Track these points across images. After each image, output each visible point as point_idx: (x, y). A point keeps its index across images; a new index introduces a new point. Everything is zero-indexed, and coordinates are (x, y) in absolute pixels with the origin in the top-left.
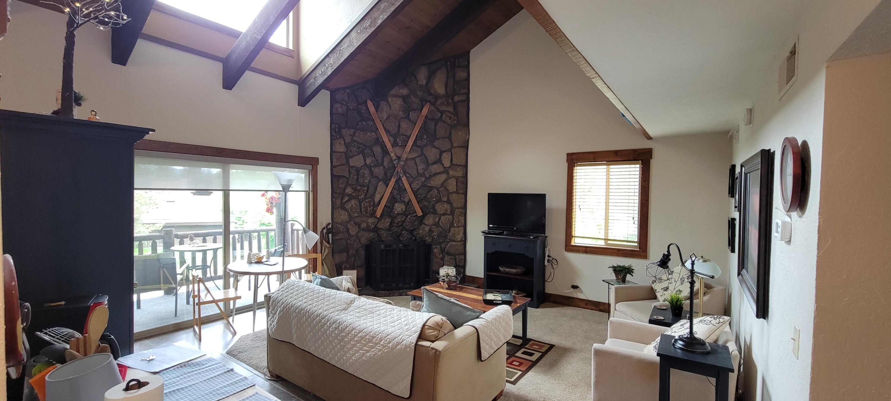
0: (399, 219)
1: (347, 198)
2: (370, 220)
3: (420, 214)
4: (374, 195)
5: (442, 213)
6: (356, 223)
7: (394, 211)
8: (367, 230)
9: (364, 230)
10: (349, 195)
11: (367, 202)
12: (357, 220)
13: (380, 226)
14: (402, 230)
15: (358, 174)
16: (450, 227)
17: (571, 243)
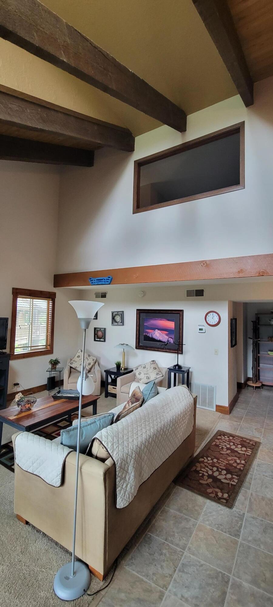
17: (14, 353)
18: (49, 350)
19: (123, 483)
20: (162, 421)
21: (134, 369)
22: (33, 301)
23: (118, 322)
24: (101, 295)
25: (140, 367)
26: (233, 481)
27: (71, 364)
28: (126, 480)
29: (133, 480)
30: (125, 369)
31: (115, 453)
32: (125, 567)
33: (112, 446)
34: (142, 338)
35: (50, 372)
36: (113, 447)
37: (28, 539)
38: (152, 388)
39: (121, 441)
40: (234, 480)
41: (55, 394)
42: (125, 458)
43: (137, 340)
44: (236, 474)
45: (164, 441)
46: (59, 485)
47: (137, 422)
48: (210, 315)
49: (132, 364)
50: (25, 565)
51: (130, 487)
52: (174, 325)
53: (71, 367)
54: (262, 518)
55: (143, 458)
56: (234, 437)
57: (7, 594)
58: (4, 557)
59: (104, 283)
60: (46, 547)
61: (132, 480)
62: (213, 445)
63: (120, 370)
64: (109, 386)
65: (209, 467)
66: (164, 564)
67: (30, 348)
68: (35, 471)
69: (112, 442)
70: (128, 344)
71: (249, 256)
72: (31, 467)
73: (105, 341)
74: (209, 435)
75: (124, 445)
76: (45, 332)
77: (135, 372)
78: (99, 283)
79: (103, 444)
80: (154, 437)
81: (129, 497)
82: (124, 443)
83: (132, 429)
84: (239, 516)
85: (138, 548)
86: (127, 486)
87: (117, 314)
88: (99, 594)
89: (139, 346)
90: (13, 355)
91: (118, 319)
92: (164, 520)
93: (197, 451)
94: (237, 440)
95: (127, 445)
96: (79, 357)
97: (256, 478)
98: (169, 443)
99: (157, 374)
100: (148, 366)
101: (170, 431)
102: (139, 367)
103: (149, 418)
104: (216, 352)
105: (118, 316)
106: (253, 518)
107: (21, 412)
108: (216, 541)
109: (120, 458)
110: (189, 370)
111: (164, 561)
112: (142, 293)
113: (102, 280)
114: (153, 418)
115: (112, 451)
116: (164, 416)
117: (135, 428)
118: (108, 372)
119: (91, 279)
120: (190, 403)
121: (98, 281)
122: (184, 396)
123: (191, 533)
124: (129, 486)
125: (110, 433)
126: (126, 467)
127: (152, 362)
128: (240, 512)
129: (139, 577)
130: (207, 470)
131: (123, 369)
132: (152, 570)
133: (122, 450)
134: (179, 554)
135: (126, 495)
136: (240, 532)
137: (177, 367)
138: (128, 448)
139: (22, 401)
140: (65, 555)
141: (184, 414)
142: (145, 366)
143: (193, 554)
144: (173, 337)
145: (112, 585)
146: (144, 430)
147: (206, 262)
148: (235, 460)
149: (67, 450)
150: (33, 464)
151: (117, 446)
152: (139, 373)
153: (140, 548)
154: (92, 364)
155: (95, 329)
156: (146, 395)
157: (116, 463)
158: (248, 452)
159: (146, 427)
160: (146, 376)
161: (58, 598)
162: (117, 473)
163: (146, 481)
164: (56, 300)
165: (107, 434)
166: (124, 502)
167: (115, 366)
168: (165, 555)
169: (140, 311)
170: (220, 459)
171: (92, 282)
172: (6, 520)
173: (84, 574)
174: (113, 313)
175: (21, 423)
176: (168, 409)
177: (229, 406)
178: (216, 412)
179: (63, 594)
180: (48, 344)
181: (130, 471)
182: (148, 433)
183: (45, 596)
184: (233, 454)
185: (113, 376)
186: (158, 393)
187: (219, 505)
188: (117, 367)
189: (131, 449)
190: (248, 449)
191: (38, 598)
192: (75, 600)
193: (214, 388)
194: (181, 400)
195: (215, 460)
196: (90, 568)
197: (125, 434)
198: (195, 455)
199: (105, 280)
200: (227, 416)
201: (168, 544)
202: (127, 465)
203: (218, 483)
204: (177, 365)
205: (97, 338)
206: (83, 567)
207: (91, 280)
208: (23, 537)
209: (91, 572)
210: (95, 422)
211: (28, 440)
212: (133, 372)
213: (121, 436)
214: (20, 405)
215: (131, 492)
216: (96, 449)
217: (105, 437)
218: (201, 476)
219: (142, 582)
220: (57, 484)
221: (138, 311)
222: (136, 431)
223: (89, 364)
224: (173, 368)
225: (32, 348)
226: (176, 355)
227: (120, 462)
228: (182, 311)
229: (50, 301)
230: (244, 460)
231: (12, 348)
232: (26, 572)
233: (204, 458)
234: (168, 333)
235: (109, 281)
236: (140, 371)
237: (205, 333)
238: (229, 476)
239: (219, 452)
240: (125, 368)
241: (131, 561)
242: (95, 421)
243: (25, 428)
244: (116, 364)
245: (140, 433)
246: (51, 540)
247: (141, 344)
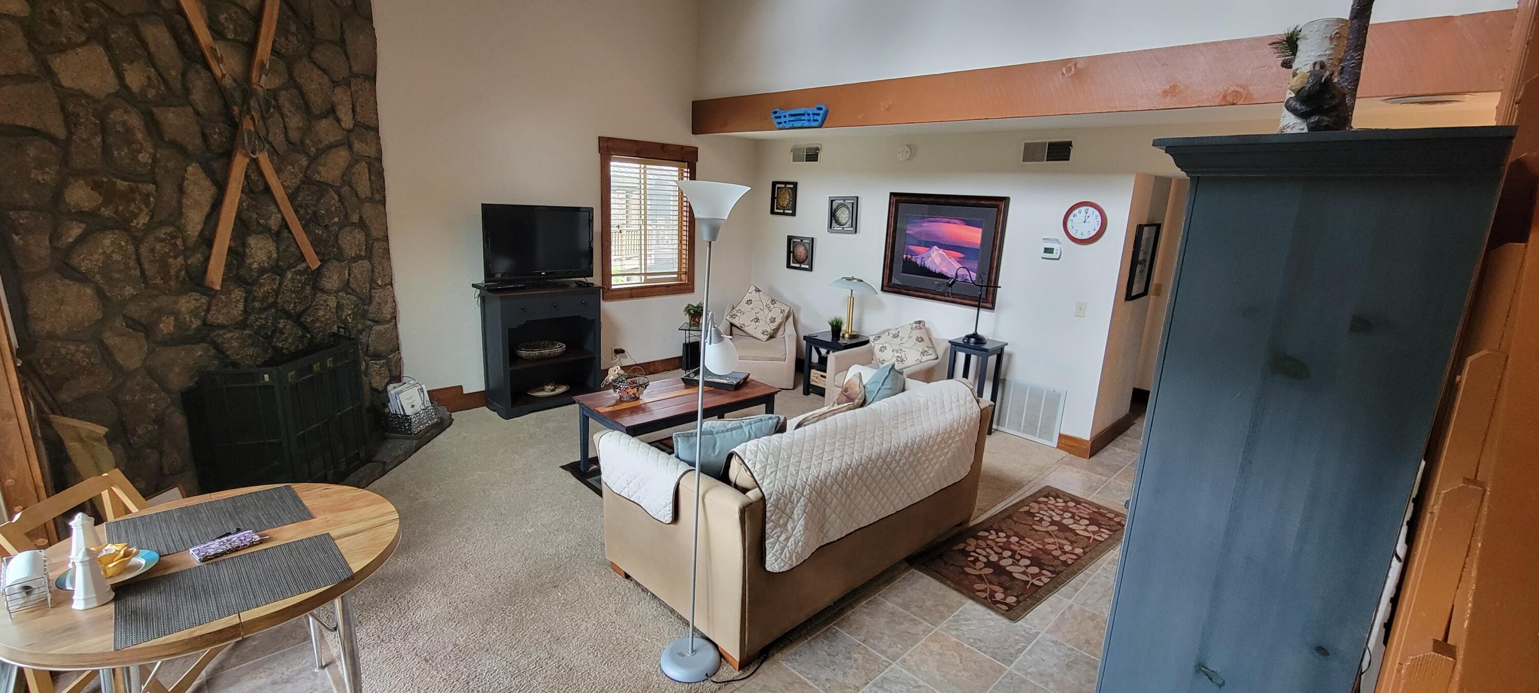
0: (267, 285)
1: (76, 230)
2: (188, 303)
3: (314, 263)
4: (179, 213)
5: (353, 255)
6: (133, 324)
7: (248, 261)
8: (182, 339)
9: (172, 341)
10: (80, 215)
11: (162, 240)
12: (134, 310)
13: (218, 317)
14: (276, 321)
15: (104, 129)
16: (371, 288)
17: (611, 285)
18: (684, 285)
19: (779, 534)
20: (884, 442)
21: (871, 339)
22: (645, 167)
23: (842, 225)
24: (806, 155)
25: (887, 333)
26: (1040, 580)
27: (731, 316)
28: (787, 530)
29: (802, 532)
30: (852, 337)
31: (767, 481)
32: (780, 661)
33: (763, 470)
34: (898, 266)
35: (686, 330)
36: (765, 471)
37: (627, 598)
38: (886, 378)
39: (782, 463)
40: (1043, 578)
41: (688, 376)
42: (787, 493)
43: (887, 271)
44: (1051, 569)
45: (884, 481)
46: (669, 522)
47: (826, 437)
48: (1080, 212)
49: (870, 326)
50: (619, 629)
51: (793, 543)
52: (980, 236)
53: (732, 325)
54: (1073, 646)
55: (829, 500)
56: (1080, 504)
57: (590, 656)
58: (589, 613)
59: (806, 124)
60: (654, 613)
61: (800, 531)
62: (1021, 512)
63: (841, 339)
64: (813, 371)
65: (996, 549)
66: (851, 672)
67: (643, 277)
68: (632, 496)
69: (764, 462)
70: (862, 279)
71: (1204, 44)
72: (625, 488)
73: (811, 269)
74: (1021, 492)
75: (789, 472)
76: (676, 242)
77: (873, 344)
78: (798, 124)
79: (746, 463)
80: (860, 468)
81: (791, 558)
82: (788, 469)
83: (812, 448)
84: (1026, 635)
85: (809, 642)
86: (787, 539)
87: (842, 204)
88: (729, 686)
89: (889, 286)
90: (609, 289)
91: (844, 215)
92: (868, 614)
93: (980, 518)
94: (1084, 510)
95: (794, 472)
96: (749, 302)
97: (1096, 583)
98: (899, 487)
99: (923, 353)
100: (904, 334)
101: (901, 464)
102: (882, 336)
103: (856, 434)
104: (1081, 309)
105: (843, 209)
106: (1055, 643)
107: (621, 401)
108: (961, 660)
109: (776, 491)
110: (1002, 349)
111: (851, 667)
112: (908, 149)
113: (803, 115)
114: (865, 435)
115: (761, 476)
116: (893, 435)
117: (817, 447)
118: (812, 341)
119: (776, 112)
120: (968, 418)
121: (793, 118)
122: (955, 400)
123: (916, 642)
124: (792, 540)
125: (762, 446)
126: (788, 508)
127: (914, 325)
128: (1031, 629)
129: (800, 678)
130: (987, 553)
131: (847, 336)
132: (824, 675)
133: (784, 479)
134: (882, 664)
135: (785, 554)
136: (1017, 657)
137: (972, 340)
138: (797, 477)
139: (621, 382)
140: (684, 628)
141: (946, 437)
142: (899, 332)
143: (909, 670)
144: (975, 266)
145: (753, 679)
146: (837, 454)
147: (1075, 65)
148: (1061, 546)
149: (684, 467)
150: (629, 484)
151: (772, 470)
152: (881, 347)
153: (812, 643)
154: (778, 321)
155: (790, 239)
156: (872, 391)
157: (766, 498)
158: (1100, 536)
159: (844, 449)
160: (896, 354)
161: (667, 676)
162: (768, 514)
163: (834, 542)
164: (698, 165)
165: (755, 449)
166: (780, 563)
167: (829, 328)
168: (855, 660)
169: (897, 198)
170: (1026, 539)
171: (779, 120)
172: (594, 568)
173: (710, 656)
174: (832, 201)
175: (619, 420)
176: (907, 422)
177: (1090, 440)
178: (1058, 450)
179: (674, 672)
180: (684, 270)
181: (796, 517)
182: (846, 459)
183: (647, 670)
184: (1061, 534)
185: (823, 351)
186: (903, 390)
187: (989, 611)
188: (832, 330)
189: (801, 479)
190: (1102, 530)
191: (636, 670)
192: (692, 683)
193: (1059, 395)
194: (947, 410)
195: (1014, 539)
196: (720, 649)
197: (794, 454)
198: (972, 524)
199: (809, 114)
200: (1085, 461)
201: (866, 648)
202: (789, 506)
203: (1004, 578)
204: (975, 335)
205: (793, 263)
206: (710, 646)
207: (777, 115)
208: (619, 594)
209: (722, 656)
210: (741, 427)
211: (619, 445)
212: (868, 345)
213: (784, 456)
214: (617, 388)
215: (796, 551)
216: (736, 471)
217: (752, 453)
218: (970, 561)
219: (805, 686)
220: (666, 518)
221: (892, 197)
222: (820, 451)
223: (773, 320)
224: (963, 341)
225: (649, 277)
226: (975, 310)
227: (774, 497)
228: (1005, 200)
229: (686, 170)
230: (1083, 548)
231: (607, 274)
232: (621, 637)
233: (990, 533)
234: (962, 256)
235: (819, 118)
236: (886, 343)
237: (1058, 259)
238: (1035, 570)
239: (1031, 526)
240: (853, 334)
241: (793, 657)
242: (741, 425)
243: (625, 429)
244: (830, 324)
245: (828, 457)
246: (666, 606)
247: (895, 281)
